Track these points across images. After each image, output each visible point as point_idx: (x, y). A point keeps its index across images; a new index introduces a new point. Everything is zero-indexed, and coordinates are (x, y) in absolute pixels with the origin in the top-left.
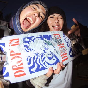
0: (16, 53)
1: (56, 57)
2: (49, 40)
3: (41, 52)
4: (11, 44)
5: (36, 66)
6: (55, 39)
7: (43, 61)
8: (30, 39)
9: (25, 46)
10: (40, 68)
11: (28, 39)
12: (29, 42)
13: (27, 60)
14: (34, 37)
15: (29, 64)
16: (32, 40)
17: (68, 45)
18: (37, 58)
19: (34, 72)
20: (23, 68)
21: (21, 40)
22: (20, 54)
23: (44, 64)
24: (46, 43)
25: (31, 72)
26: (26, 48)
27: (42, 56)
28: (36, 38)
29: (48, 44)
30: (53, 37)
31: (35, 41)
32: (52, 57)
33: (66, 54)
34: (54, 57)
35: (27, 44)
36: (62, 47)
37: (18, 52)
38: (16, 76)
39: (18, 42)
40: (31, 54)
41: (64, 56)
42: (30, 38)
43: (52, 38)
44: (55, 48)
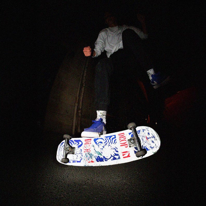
0: (124, 147)
1: (96, 143)
2: (98, 156)
3: (106, 147)
4: (128, 153)
5: (111, 139)
6: (93, 157)
7: (106, 141)
8: (114, 157)
9: (117, 151)
10: (109, 138)
11: (116, 158)
12: (115, 155)
13: (116, 142)
14: (112, 160)
15: (116, 140)
16: (113, 156)
17: (81, 152)
18: (109, 143)
19: (113, 135)
20: (119, 138)
21: (121, 157)
22: (121, 146)
23: (106, 139)
24: (101, 154)
25: (115, 136)
26: (117, 150)
27: (106, 144)
28: (109, 159)
29: (99, 153)
30: (94, 159)
31: (111, 156)
32: (99, 143)
33: (85, 144)
34: (97, 143)
35: (117, 153)
36: (88, 150)
37: (122, 147)
38: (124, 133)
39: (123, 155)
40: (113, 146)
41: (88, 143)
42: (115, 159)
43: (96, 158)
44: (94, 149)
